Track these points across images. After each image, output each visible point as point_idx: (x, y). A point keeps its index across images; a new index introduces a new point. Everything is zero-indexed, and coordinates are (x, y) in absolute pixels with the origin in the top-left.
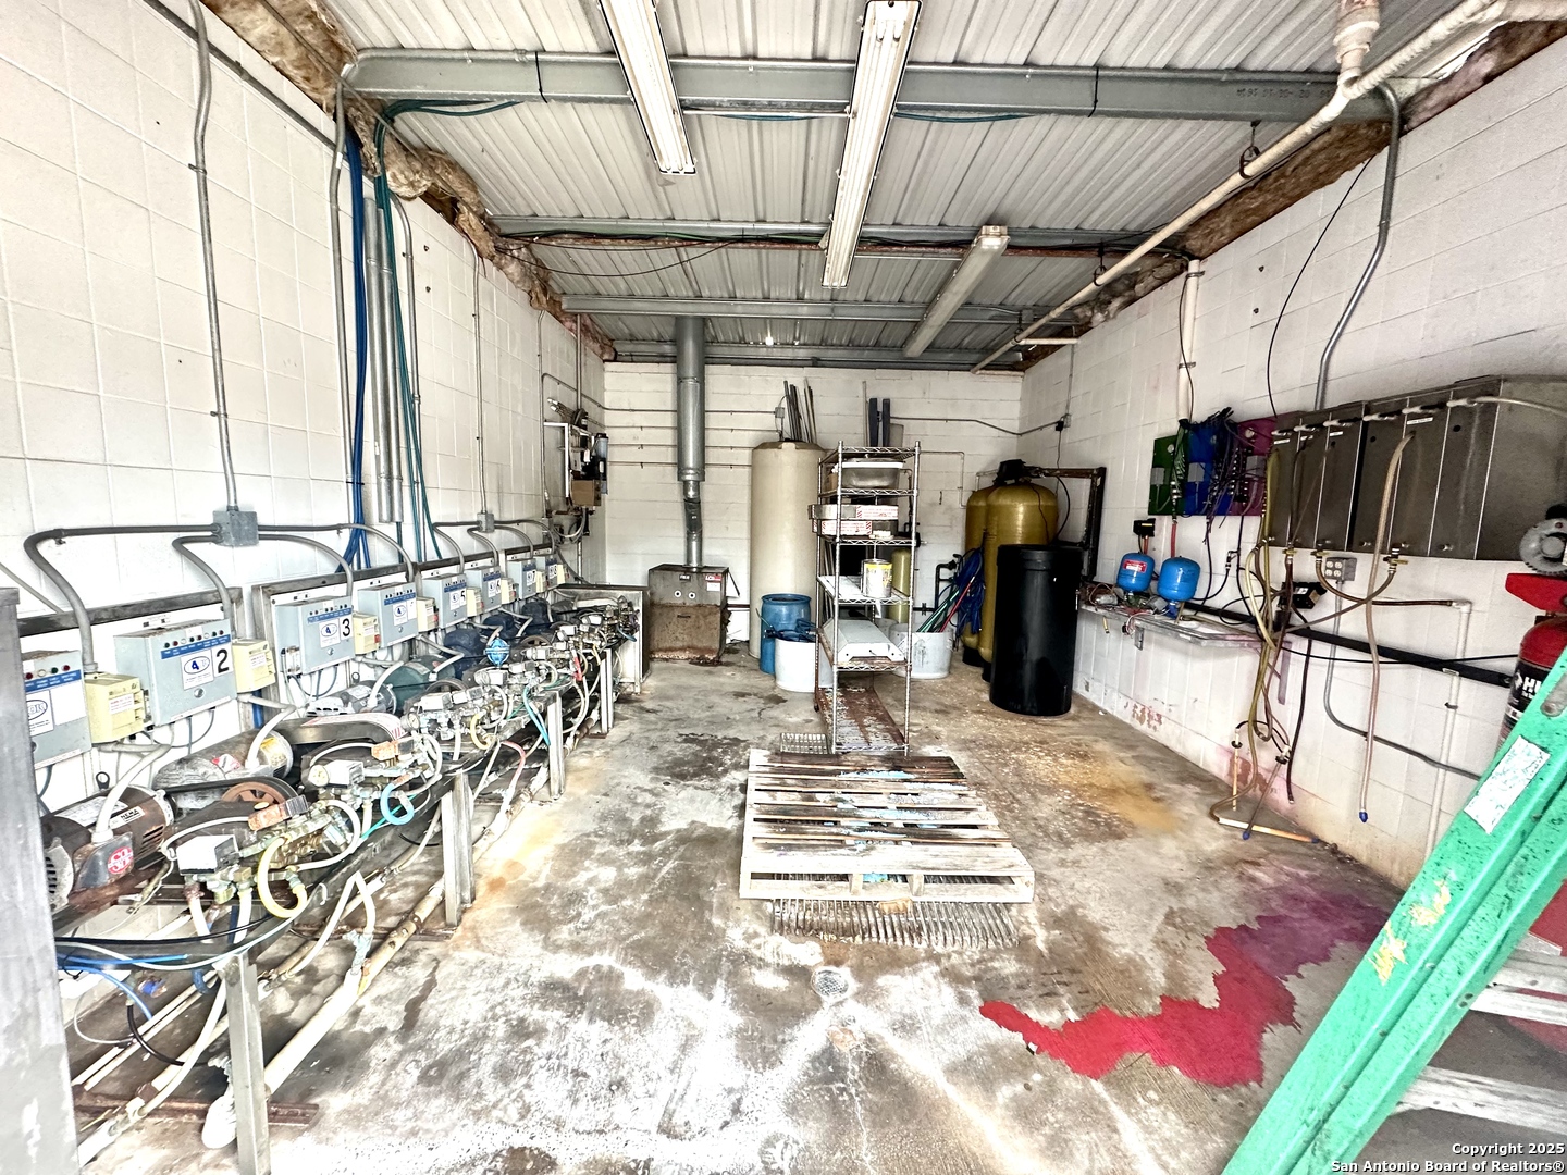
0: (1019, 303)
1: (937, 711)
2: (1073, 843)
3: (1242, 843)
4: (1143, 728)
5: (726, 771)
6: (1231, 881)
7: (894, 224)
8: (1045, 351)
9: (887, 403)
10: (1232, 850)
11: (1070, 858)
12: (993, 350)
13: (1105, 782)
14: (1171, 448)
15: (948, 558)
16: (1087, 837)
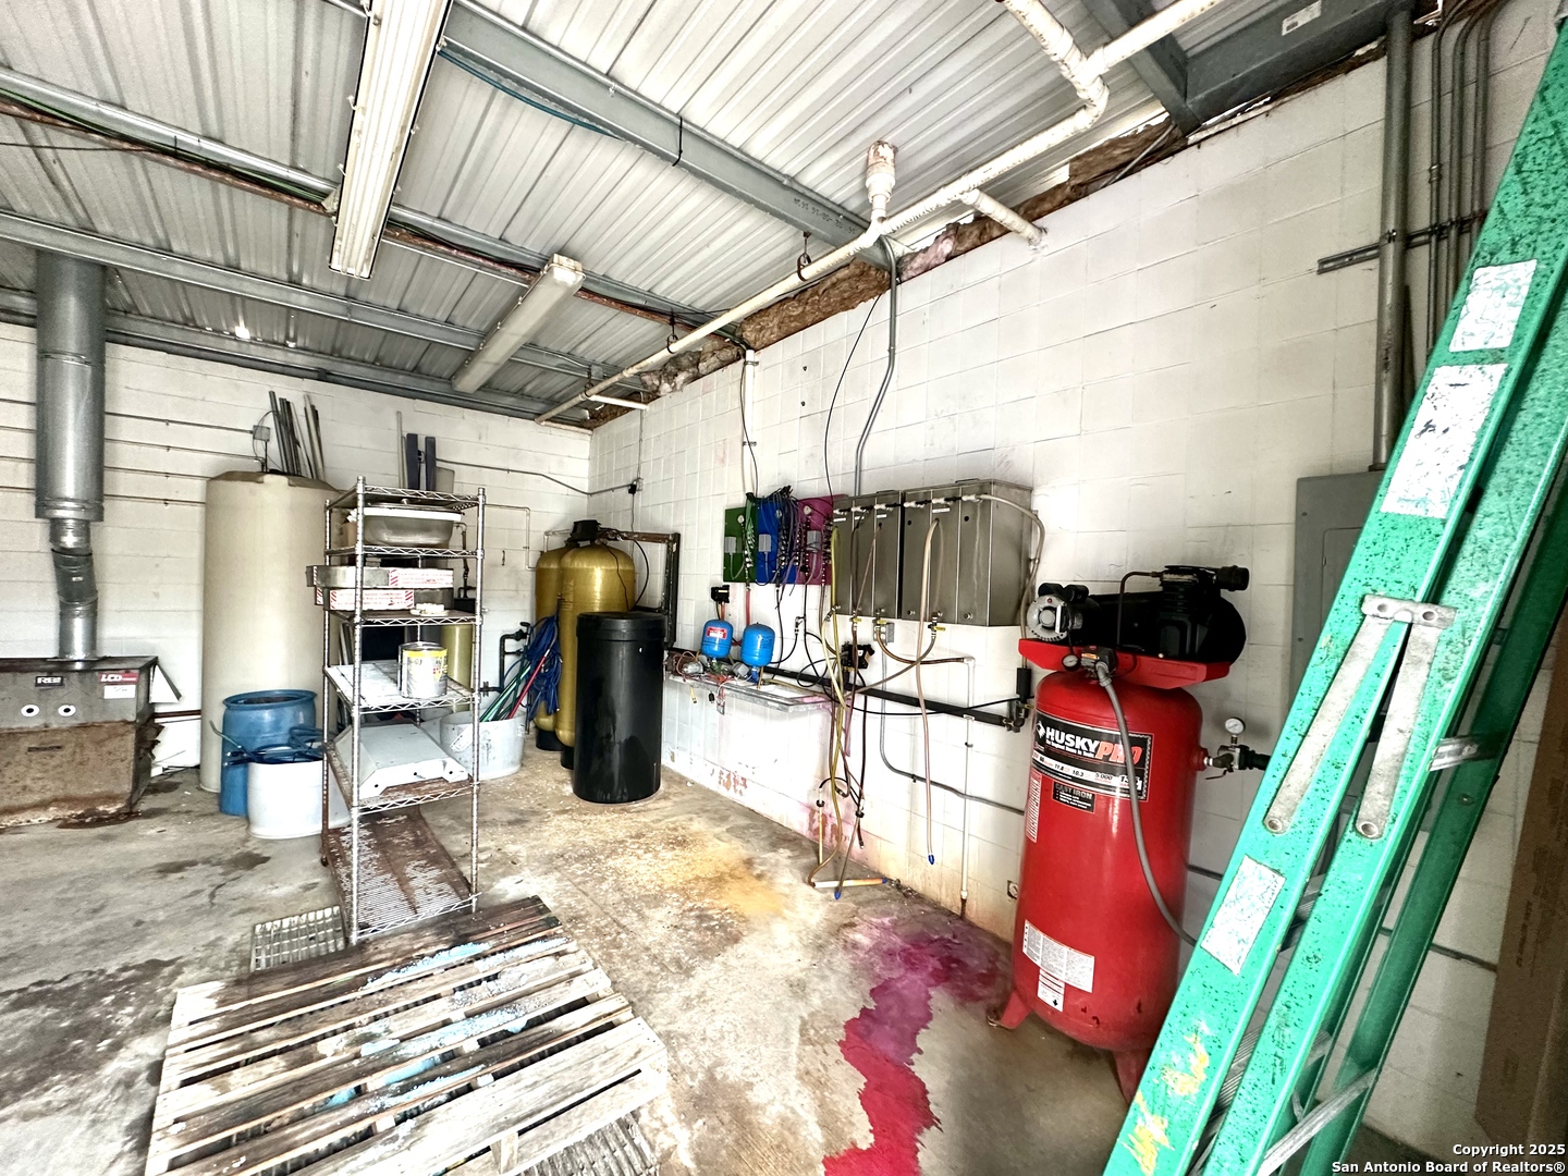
0: (588, 357)
1: (510, 823)
2: (693, 968)
3: (836, 904)
4: (730, 794)
5: (117, 1047)
6: (840, 955)
7: (439, 218)
8: (614, 412)
9: (431, 442)
10: (831, 916)
11: (694, 994)
12: (559, 403)
13: (707, 870)
14: (741, 519)
15: (514, 627)
16: (705, 953)
